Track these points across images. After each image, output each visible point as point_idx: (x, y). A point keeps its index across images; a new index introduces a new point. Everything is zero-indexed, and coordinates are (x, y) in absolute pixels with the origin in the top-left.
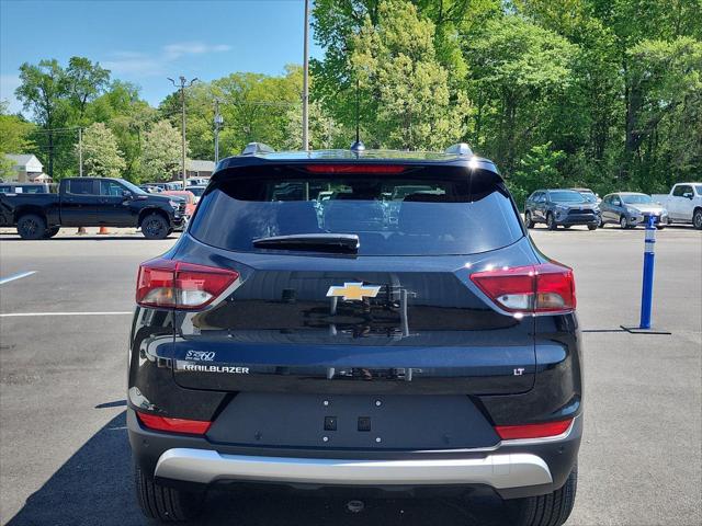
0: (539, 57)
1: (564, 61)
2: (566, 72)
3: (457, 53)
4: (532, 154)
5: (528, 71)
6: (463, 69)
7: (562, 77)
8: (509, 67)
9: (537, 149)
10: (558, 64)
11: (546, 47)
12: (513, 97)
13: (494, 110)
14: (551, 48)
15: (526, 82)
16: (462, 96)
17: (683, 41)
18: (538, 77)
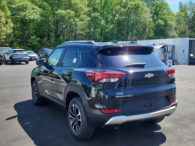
0: (32, 11)
1: (38, 13)
2: (39, 16)
3: (7, 8)
4: (31, 39)
5: (29, 15)
6: (9, 13)
7: (38, 18)
8: (23, 14)
9: (32, 38)
10: (37, 14)
11: (33, 9)
12: (24, 22)
13: (18, 26)
14: (34, 9)
15: (29, 18)
16: (9, 21)
17: (68, 11)
18: (32, 17)
